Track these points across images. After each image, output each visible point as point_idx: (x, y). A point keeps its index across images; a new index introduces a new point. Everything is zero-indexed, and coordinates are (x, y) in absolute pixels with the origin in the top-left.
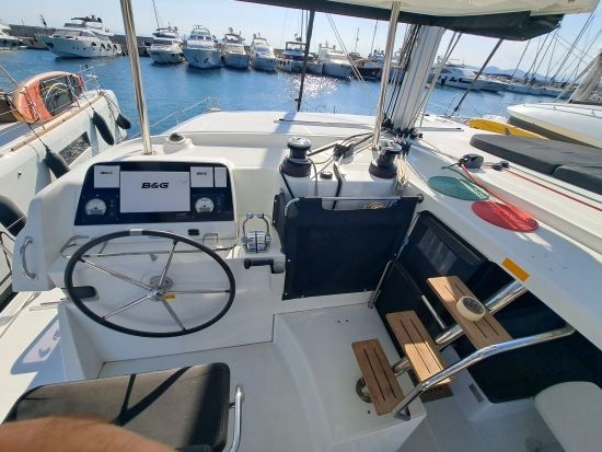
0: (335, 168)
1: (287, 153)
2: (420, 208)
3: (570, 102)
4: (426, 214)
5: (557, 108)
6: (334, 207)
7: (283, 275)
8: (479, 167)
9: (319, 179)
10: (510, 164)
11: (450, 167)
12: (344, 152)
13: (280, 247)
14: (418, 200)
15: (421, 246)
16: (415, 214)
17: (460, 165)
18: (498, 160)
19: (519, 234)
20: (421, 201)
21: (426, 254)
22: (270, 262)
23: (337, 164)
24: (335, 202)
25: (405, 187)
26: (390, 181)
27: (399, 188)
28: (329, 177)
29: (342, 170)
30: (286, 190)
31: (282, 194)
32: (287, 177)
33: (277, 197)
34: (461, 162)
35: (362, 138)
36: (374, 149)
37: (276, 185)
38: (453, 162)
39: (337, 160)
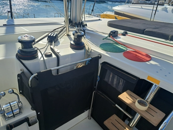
0: (52, 50)
1: (19, 46)
2: (101, 61)
3: (133, 3)
4: (105, 64)
5: (130, 6)
6: (58, 73)
7: (37, 125)
8: (117, 36)
9: (45, 58)
10: (128, 32)
11: (106, 38)
12: (54, 40)
13: (30, 107)
14: (99, 57)
15: (106, 79)
16: (100, 65)
17: (109, 36)
18: (122, 31)
19: (147, 63)
20: (100, 57)
21: (110, 83)
22: (26, 120)
23: (52, 47)
24: (58, 70)
25: (91, 52)
26: (83, 51)
27: (88, 53)
28: (51, 55)
29: (56, 50)
30: (25, 70)
31: (23, 73)
32: (24, 61)
33: (19, 75)
34: (110, 35)
35: (59, 30)
36: (68, 35)
37: (17, 68)
38: (107, 36)
39: (51, 45)
